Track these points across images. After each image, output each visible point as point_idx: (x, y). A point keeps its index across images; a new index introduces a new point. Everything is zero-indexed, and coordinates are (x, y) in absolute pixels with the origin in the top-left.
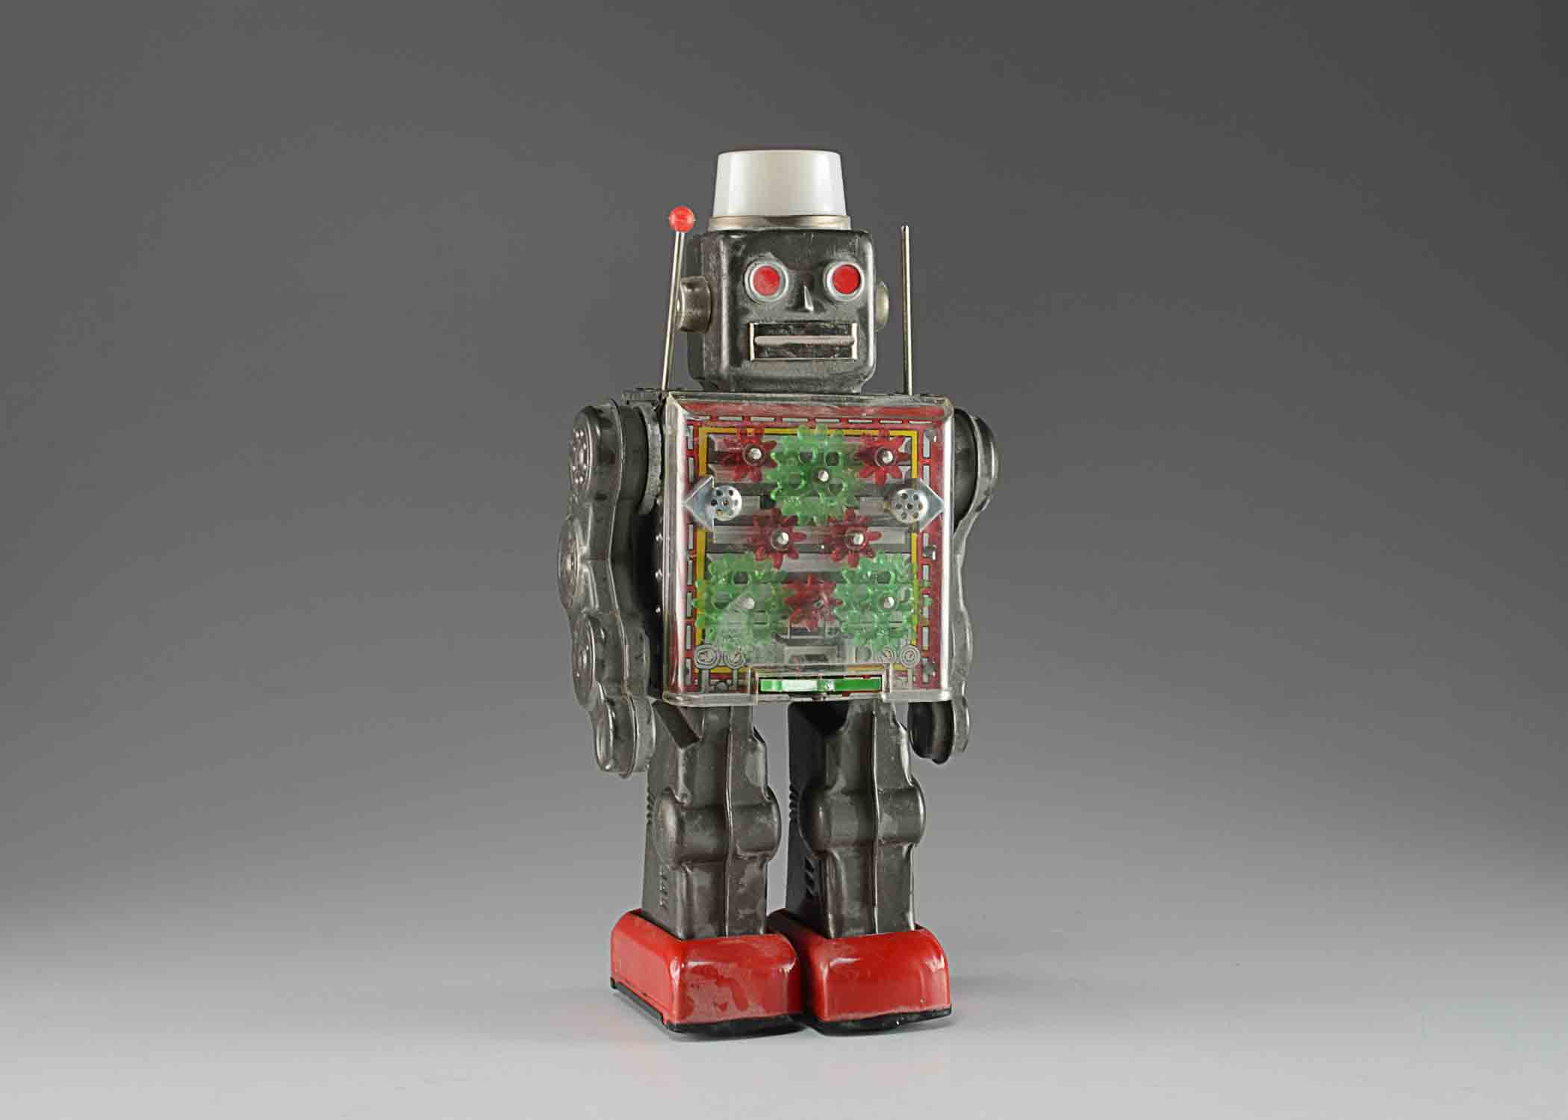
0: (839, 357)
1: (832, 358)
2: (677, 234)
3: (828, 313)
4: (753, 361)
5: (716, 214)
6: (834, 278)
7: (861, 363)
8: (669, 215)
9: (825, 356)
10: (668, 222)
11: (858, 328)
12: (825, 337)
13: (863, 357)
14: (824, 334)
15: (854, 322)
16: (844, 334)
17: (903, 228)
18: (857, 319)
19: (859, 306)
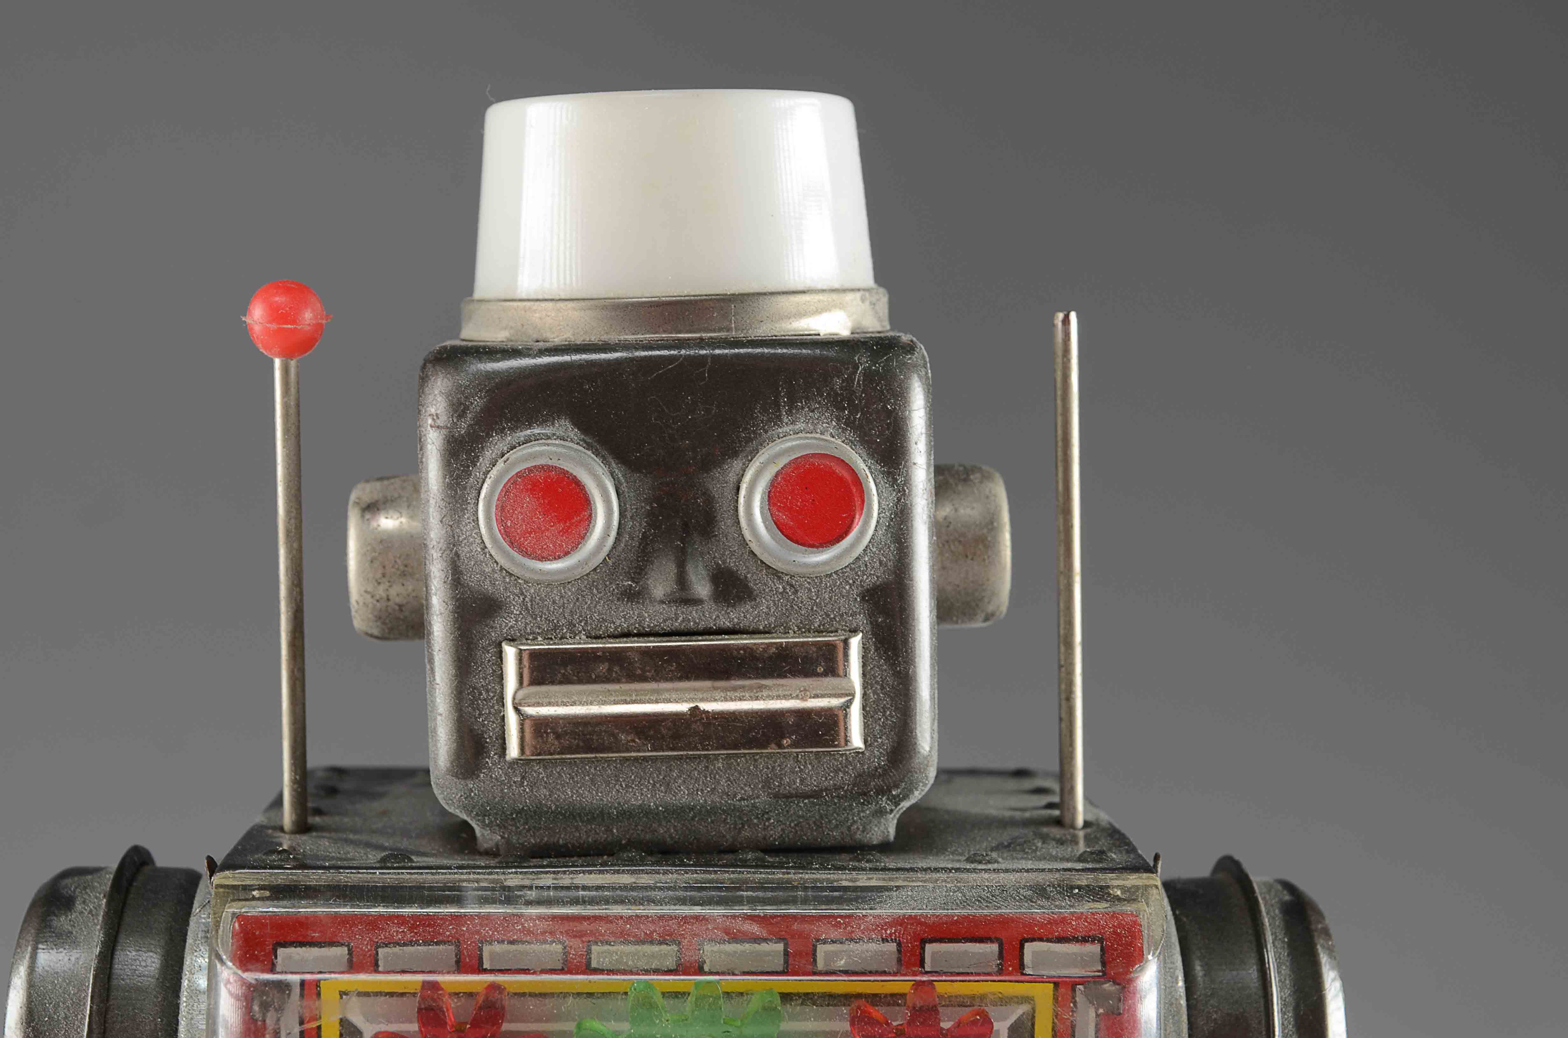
0: (795, 745)
1: (772, 749)
2: (277, 362)
3: (764, 605)
4: (515, 762)
5: (478, 294)
6: (774, 497)
7: (878, 759)
8: (245, 310)
9: (750, 744)
10: (246, 330)
11: (865, 649)
12: (747, 682)
13: (886, 742)
14: (744, 676)
15: (854, 631)
16: (816, 675)
17: (1061, 316)
18: (861, 620)
19: (873, 576)
